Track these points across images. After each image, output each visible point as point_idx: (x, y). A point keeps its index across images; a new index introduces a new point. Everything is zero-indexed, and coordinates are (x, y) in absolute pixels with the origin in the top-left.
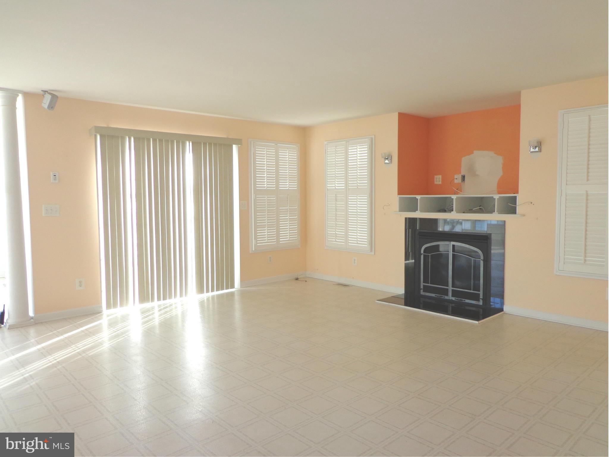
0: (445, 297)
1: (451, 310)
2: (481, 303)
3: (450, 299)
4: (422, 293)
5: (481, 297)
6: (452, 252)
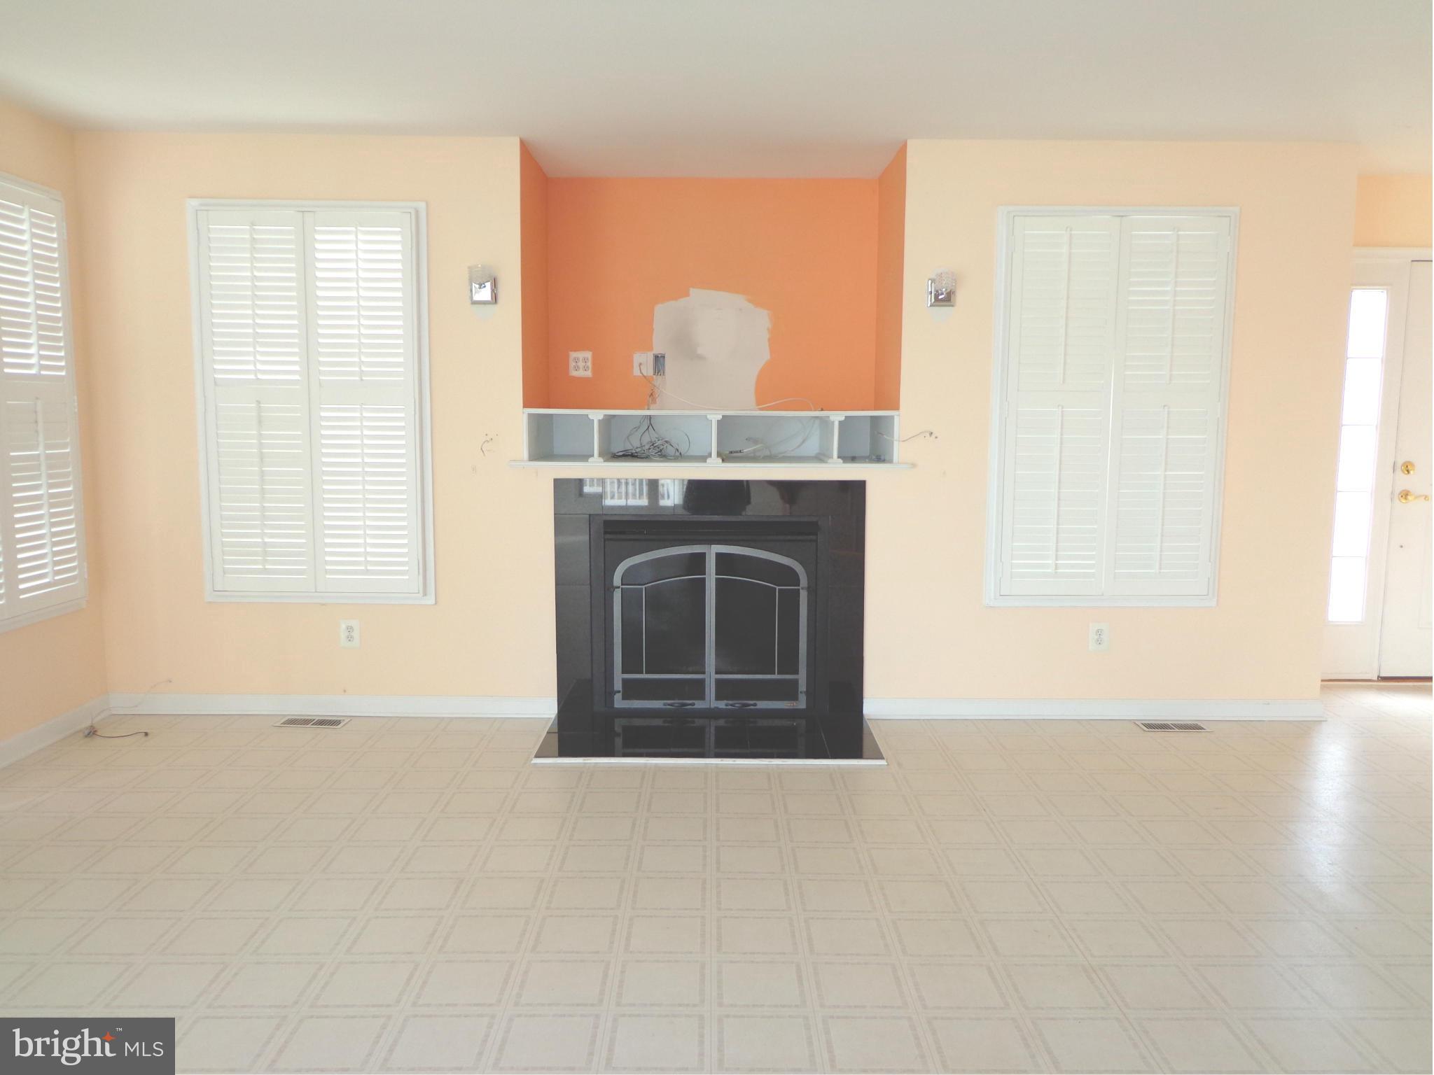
0: (694, 704)
1: (713, 738)
2: (801, 704)
3: (712, 706)
4: (619, 703)
5: (803, 687)
6: (716, 574)
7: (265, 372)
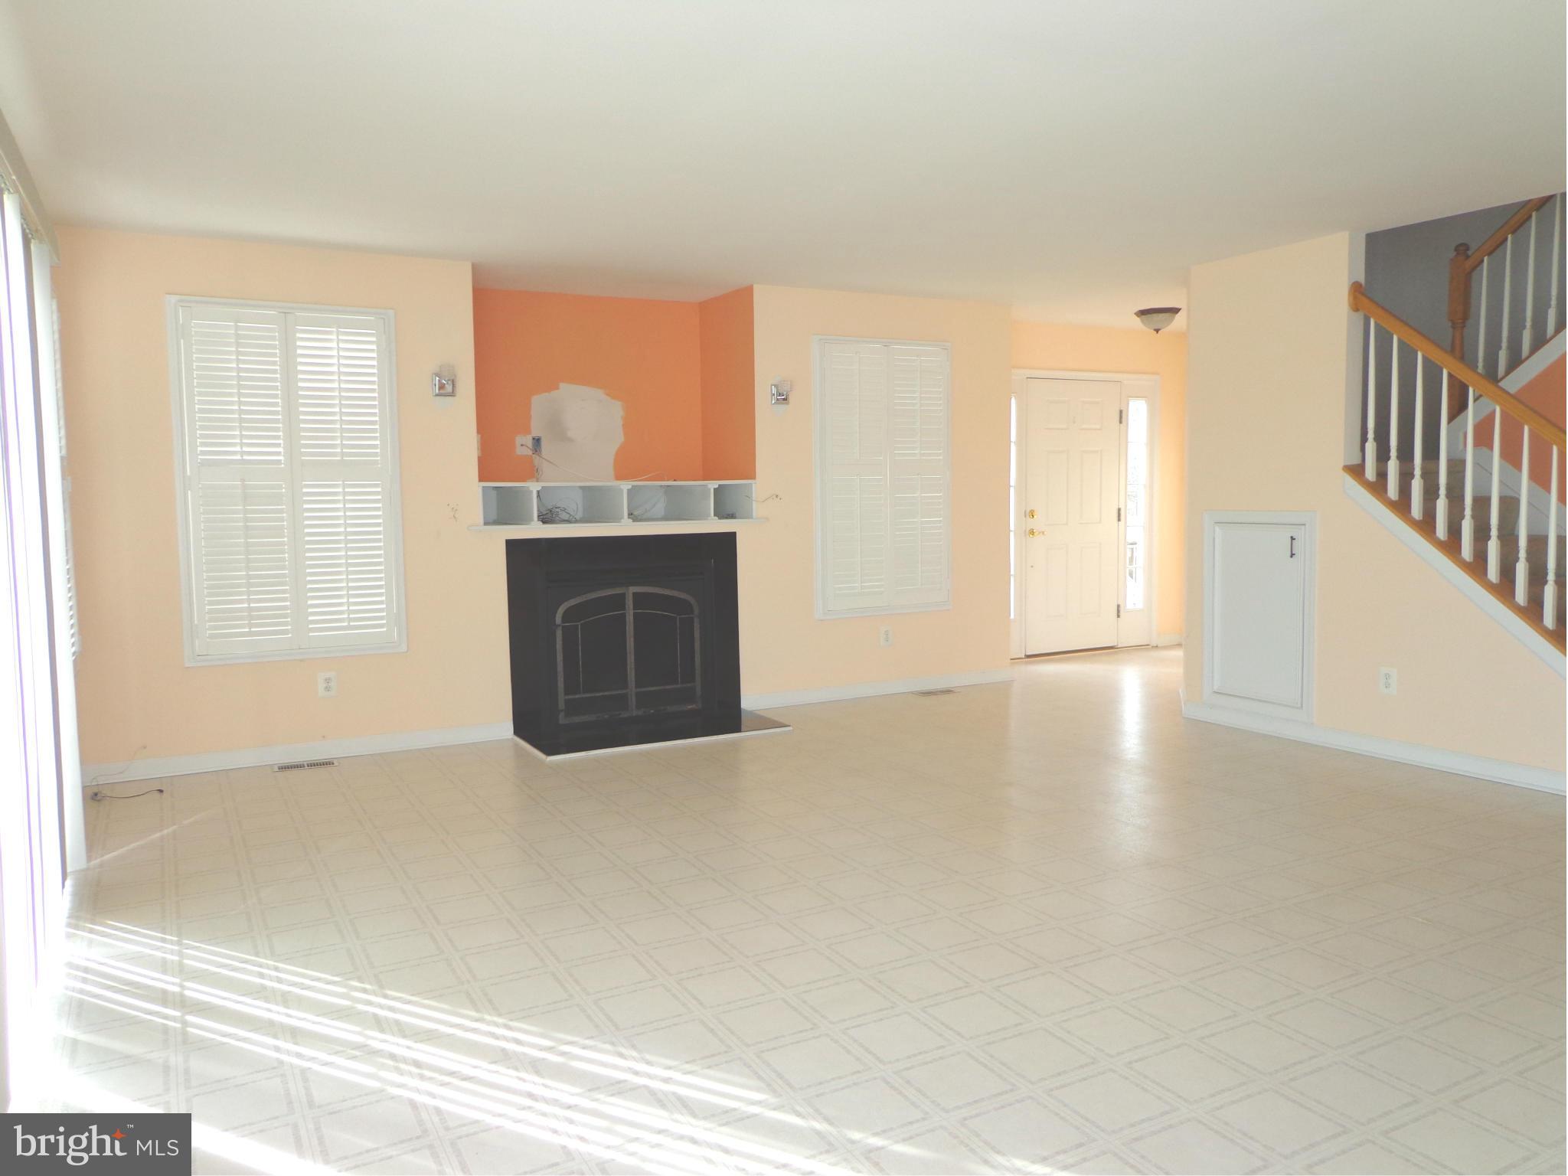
0: (619, 715)
2: (696, 706)
3: (634, 714)
4: (562, 720)
5: (698, 692)
6: (634, 609)
7: (250, 453)
